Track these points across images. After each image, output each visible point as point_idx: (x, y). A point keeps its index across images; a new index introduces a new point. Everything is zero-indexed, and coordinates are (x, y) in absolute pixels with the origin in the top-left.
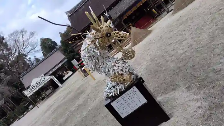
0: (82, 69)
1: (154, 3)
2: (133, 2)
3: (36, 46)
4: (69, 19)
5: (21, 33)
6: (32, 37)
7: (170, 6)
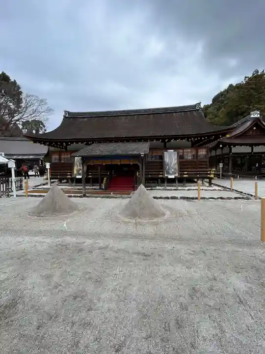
5: (39, 101)
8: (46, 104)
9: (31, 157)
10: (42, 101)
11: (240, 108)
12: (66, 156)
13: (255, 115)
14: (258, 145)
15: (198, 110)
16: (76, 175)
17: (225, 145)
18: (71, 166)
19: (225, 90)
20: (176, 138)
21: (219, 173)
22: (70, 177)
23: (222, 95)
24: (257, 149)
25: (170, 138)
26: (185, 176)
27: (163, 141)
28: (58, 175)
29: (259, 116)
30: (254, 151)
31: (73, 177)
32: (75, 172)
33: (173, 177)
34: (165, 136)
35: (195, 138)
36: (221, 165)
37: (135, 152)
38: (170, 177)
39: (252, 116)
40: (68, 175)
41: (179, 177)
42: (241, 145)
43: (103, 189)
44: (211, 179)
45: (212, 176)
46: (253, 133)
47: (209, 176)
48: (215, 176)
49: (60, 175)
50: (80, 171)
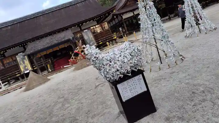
12: (8, 61)
16: (24, 71)
17: (117, 15)
18: (17, 67)
20: (86, 21)
21: (121, 35)
22: (19, 75)
24: (136, 12)
25: (82, 23)
26: (100, 43)
27: (79, 26)
30: (135, 14)
31: (22, 74)
32: (22, 70)
34: (78, 22)
35: (97, 18)
36: (121, 29)
37: (66, 39)
40: (17, 74)
41: (98, 45)
42: (126, 12)
43: (51, 72)
44: (115, 40)
45: (115, 38)
47: (113, 38)
48: (117, 37)
49: (10, 77)
50: (26, 68)
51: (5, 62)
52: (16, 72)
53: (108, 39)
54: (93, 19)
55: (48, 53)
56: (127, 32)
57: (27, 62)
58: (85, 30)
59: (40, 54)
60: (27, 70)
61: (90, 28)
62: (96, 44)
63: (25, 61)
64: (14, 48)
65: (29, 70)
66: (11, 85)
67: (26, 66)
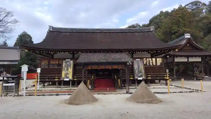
0: (4, 85)
1: (123, 75)
2: (105, 61)
3: (8, 33)
4: (48, 32)
5: (6, 13)
6: (12, 23)
7: (134, 87)
8: (12, 16)
9: (6, 63)
10: (9, 13)
11: (172, 30)
12: (54, 63)
13: (187, 36)
14: (192, 56)
15: (152, 31)
16: (64, 78)
19: (158, 15)
20: (139, 50)
22: (57, 80)
23: (156, 19)
24: (191, 60)
26: (149, 78)
28: (46, 78)
29: (190, 37)
30: (189, 61)
31: (61, 80)
32: (63, 76)
33: (141, 79)
38: (139, 79)
39: (186, 37)
40: (56, 78)
41: (145, 79)
42: (181, 56)
44: (166, 80)
46: (187, 48)
47: (165, 78)
48: (169, 78)
49: (48, 79)
50: (68, 75)
51: (52, 63)
52: (56, 76)
53: (159, 77)
54: (148, 51)
55: (99, 69)
56: (175, 77)
57: (71, 70)
58: (137, 58)
59: (91, 67)
60: (67, 78)
61: (143, 58)
62: (144, 77)
63: (69, 68)
64: (59, 52)
65: (70, 78)
66: (45, 87)
67: (67, 74)
